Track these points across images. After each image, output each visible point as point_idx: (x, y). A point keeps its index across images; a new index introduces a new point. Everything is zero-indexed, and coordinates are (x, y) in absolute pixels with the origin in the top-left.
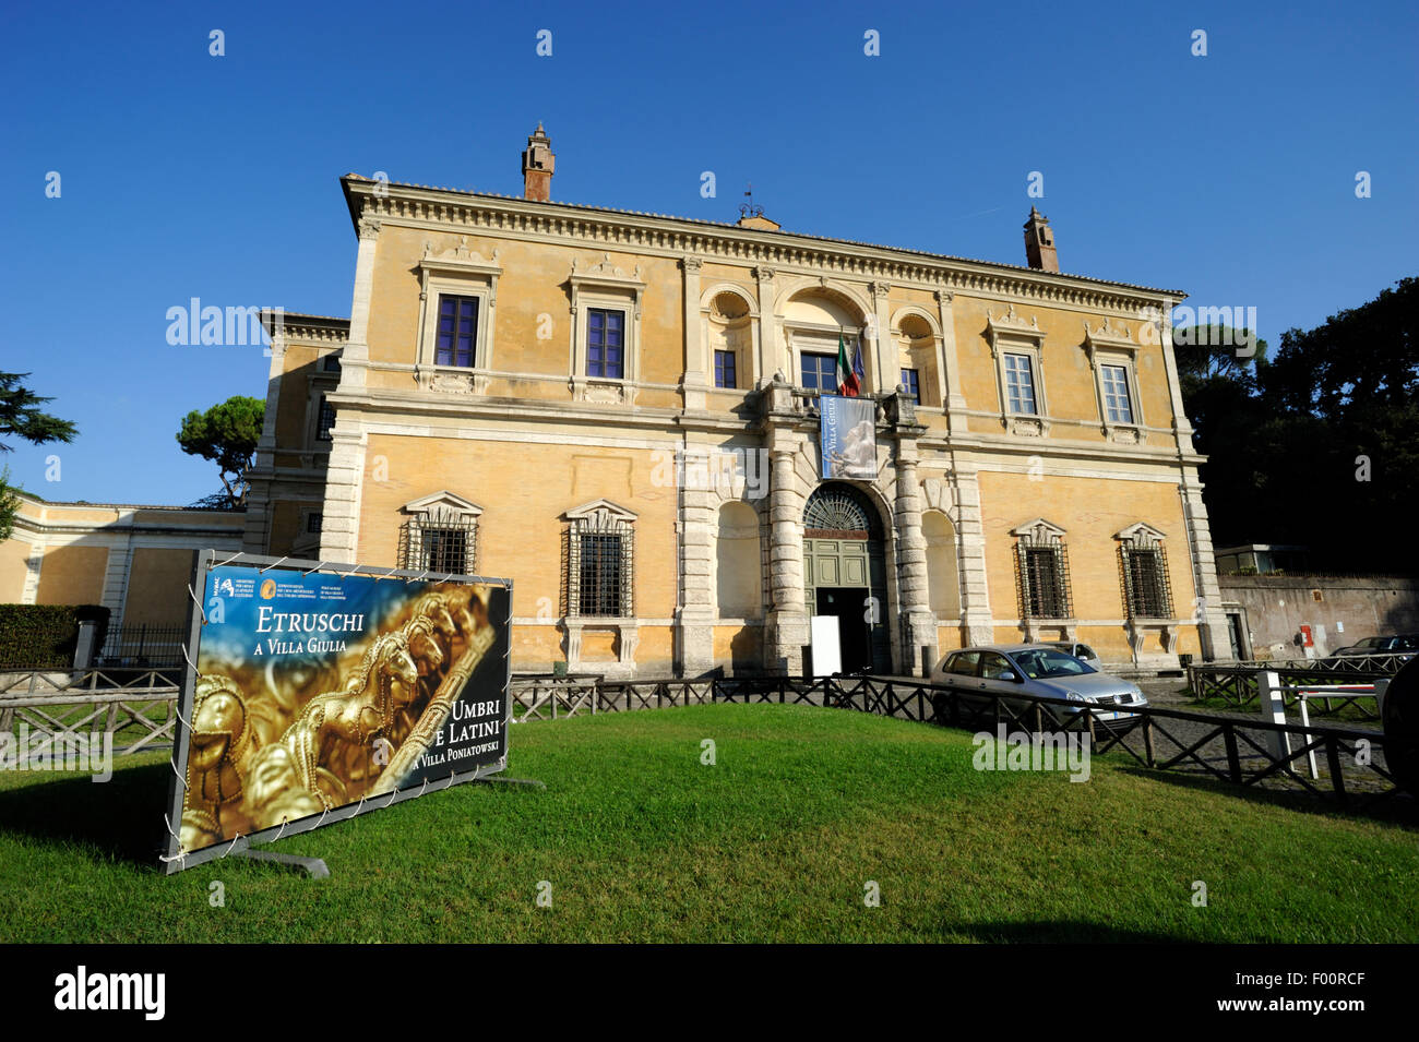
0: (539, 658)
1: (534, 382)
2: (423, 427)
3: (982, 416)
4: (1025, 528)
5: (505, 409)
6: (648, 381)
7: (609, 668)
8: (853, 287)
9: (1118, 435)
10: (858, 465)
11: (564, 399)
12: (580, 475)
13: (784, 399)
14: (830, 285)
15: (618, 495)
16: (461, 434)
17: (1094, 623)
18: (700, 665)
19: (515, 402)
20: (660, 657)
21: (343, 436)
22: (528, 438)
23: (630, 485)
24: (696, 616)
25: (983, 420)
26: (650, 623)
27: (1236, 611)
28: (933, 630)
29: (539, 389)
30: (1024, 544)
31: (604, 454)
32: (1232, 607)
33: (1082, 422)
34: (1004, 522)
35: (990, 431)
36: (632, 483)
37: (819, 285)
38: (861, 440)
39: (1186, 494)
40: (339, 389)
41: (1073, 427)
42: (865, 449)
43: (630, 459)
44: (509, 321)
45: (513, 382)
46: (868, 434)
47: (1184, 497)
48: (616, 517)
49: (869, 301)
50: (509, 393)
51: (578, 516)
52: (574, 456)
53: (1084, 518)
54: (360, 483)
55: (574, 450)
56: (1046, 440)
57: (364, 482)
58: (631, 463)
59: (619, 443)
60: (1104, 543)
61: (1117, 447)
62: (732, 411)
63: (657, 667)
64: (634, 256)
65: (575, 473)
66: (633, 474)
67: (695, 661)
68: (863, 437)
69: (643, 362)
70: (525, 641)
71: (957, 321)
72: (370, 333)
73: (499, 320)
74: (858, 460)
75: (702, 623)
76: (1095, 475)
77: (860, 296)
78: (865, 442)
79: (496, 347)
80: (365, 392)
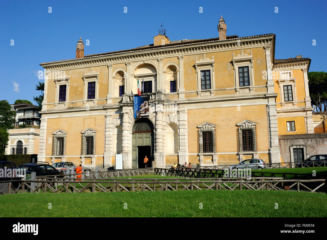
0: (77, 164)
1: (76, 102)
2: (56, 116)
3: (190, 93)
4: (201, 125)
5: (71, 110)
6: (100, 98)
7: (90, 166)
8: (153, 61)
9: (241, 91)
10: (144, 114)
11: (82, 105)
12: (85, 123)
13: (125, 99)
14: (146, 62)
15: (92, 127)
16: (63, 117)
17: (225, 153)
18: (107, 166)
19: (72, 108)
20: (101, 164)
21: (43, 120)
22: (75, 116)
23: (95, 124)
24: (107, 154)
25: (191, 93)
26: (98, 156)
27: (302, 147)
28: (160, 157)
29: (77, 104)
30: (201, 130)
31: (90, 117)
32: (300, 145)
33: (227, 89)
34: (195, 124)
35: (192, 97)
36: (96, 124)
37: (143, 63)
38: (144, 107)
39: (269, 108)
40: (42, 110)
41: (224, 91)
42: (146, 109)
43: (95, 118)
44: (72, 89)
45: (72, 103)
46: (146, 105)
47: (268, 109)
48: (91, 132)
49: (157, 65)
50: (71, 106)
51: (84, 132)
52: (84, 119)
53: (225, 120)
54: (46, 129)
55: (84, 117)
56: (213, 96)
57: (47, 129)
58: (96, 119)
59: (93, 114)
60: (232, 128)
61: (240, 95)
62: (118, 103)
63: (100, 166)
64: (98, 67)
65: (84, 122)
66: (96, 121)
67: (106, 165)
68: (145, 106)
69: (99, 94)
70: (74, 161)
71: (185, 64)
72: (47, 97)
73: (70, 89)
74: (144, 112)
75: (108, 156)
76: (231, 105)
77: (155, 63)
78: (146, 107)
79: (70, 96)
80: (46, 110)
